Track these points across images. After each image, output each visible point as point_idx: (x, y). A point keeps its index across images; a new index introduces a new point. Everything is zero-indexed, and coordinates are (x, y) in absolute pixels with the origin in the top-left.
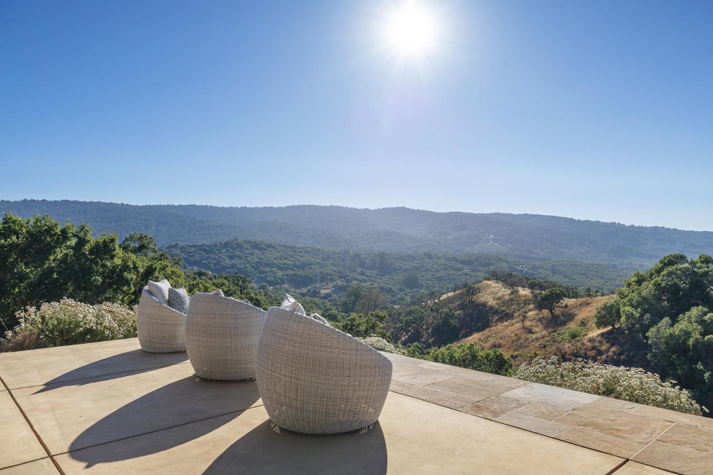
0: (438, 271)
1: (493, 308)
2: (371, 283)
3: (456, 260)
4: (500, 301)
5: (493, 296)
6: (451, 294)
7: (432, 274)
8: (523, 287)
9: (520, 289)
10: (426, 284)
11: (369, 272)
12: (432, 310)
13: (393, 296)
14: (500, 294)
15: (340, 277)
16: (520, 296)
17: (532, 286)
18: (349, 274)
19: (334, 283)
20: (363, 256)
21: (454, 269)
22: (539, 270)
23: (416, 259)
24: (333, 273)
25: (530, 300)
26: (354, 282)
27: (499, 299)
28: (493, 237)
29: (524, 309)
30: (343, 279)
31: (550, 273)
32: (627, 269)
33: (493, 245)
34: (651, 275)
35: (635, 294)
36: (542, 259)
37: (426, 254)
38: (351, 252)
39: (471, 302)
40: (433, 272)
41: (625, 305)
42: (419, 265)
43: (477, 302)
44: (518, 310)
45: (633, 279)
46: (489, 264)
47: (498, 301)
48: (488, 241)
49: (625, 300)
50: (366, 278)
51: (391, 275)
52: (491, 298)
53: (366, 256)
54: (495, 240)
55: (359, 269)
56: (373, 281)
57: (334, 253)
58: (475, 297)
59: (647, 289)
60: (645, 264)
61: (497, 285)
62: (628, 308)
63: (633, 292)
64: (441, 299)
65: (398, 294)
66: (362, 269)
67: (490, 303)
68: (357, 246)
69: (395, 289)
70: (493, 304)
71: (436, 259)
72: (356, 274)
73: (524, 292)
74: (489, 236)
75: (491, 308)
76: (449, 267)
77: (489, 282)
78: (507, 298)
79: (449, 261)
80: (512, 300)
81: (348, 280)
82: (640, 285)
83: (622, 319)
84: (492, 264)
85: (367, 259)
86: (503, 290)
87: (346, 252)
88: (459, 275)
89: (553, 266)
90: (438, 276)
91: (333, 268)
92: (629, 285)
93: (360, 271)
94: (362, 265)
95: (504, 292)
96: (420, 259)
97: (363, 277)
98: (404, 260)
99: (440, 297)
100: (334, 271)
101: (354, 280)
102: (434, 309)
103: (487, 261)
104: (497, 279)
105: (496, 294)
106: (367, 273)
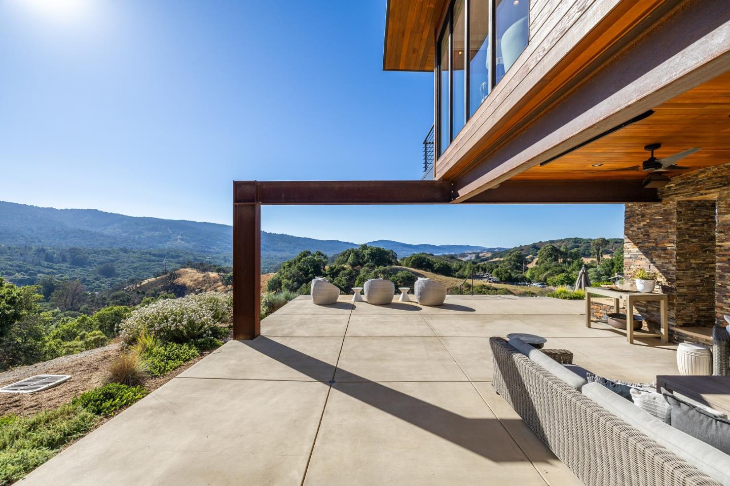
0: (133, 262)
1: (191, 287)
2: (60, 275)
3: (150, 254)
4: (197, 281)
5: (190, 279)
6: (153, 279)
7: (128, 265)
8: (212, 271)
9: (210, 273)
10: (123, 273)
11: (58, 265)
12: (138, 293)
13: (88, 285)
14: (195, 277)
15: (19, 272)
16: (210, 278)
17: (219, 271)
18: (31, 268)
19: (12, 277)
20: (50, 251)
21: (149, 261)
22: (216, 260)
23: (111, 254)
24: (9, 267)
25: (218, 280)
26: (39, 275)
27: (195, 280)
28: (181, 237)
29: (214, 286)
30: (23, 273)
31: (223, 262)
32: (268, 258)
33: (180, 243)
34: (295, 262)
35: (288, 272)
36: (217, 253)
37: (122, 250)
38: (34, 248)
39: (172, 284)
40: (129, 263)
41: (283, 279)
42: (115, 258)
43: (178, 284)
44: (210, 287)
45: (286, 264)
46: (178, 256)
47: (194, 282)
48: (177, 240)
49: (283, 276)
50: (54, 271)
51: (83, 267)
52: (188, 280)
53: (52, 250)
54: (182, 239)
55: (46, 263)
56: (63, 273)
57: (9, 248)
58: (176, 281)
59: (294, 269)
60: (277, 255)
61: (193, 271)
62: (285, 280)
63: (287, 271)
64: (143, 284)
65: (93, 283)
66: (48, 263)
67: (188, 284)
68: (40, 241)
69: (90, 278)
70: (191, 284)
71: (131, 253)
72: (41, 268)
73: (213, 275)
74: (177, 236)
75: (190, 287)
76: (144, 259)
77: (187, 269)
78: (201, 279)
79: (143, 254)
80: (204, 281)
81: (30, 273)
82: (290, 267)
83: (282, 286)
84: (180, 257)
85: (54, 254)
86: (197, 274)
87: (26, 247)
88: (153, 265)
89: (225, 257)
90: (134, 266)
91: (9, 263)
92: (284, 268)
93: (46, 265)
94: (49, 258)
95: (200, 276)
96: (115, 253)
97: (51, 270)
98: (99, 254)
99: (141, 283)
100: (10, 266)
101: (38, 273)
102: (140, 292)
103: (176, 254)
104: (191, 267)
105: (192, 277)
106: (56, 266)
